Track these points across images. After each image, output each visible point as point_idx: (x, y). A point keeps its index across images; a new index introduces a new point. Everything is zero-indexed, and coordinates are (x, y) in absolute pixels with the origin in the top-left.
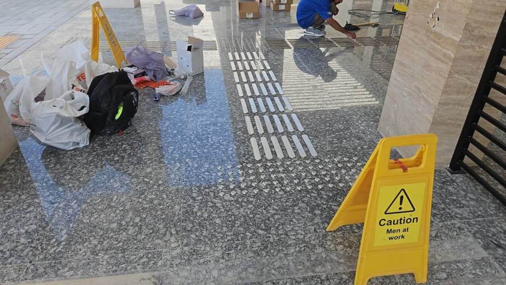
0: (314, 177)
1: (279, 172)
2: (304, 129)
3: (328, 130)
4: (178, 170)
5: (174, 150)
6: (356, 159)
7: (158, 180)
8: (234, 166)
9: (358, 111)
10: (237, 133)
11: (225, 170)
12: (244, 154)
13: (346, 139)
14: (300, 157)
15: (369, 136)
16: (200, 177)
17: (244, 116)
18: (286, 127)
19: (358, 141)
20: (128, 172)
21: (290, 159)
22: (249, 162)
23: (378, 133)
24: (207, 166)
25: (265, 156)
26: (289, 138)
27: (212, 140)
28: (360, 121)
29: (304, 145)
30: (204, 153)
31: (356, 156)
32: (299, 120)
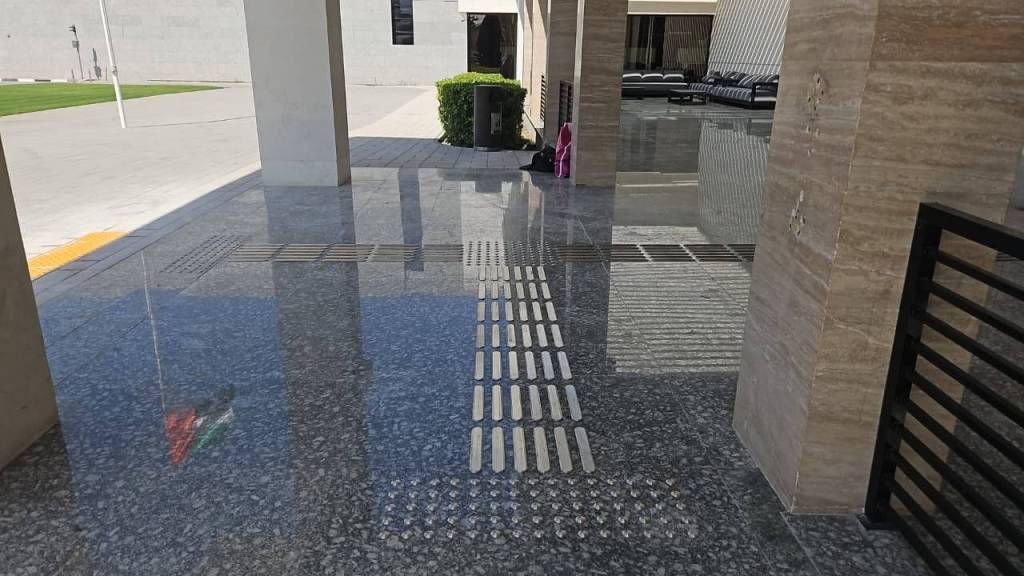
0: (575, 514)
1: (509, 498)
2: (583, 415)
3: (630, 422)
4: (317, 481)
5: (324, 442)
6: (670, 482)
7: (274, 499)
8: (424, 481)
9: (701, 386)
10: (451, 417)
11: (405, 488)
12: (452, 458)
13: (660, 440)
14: (559, 472)
15: (711, 439)
16: (354, 498)
17: (474, 384)
18: (549, 411)
19: (685, 448)
20: (227, 481)
21: (537, 475)
22: (456, 476)
23: (733, 432)
24: (374, 478)
25: (489, 465)
26: (549, 432)
27: (399, 427)
28: (699, 408)
29: (574, 448)
30: (376, 451)
31: (673, 476)
32: (579, 397)
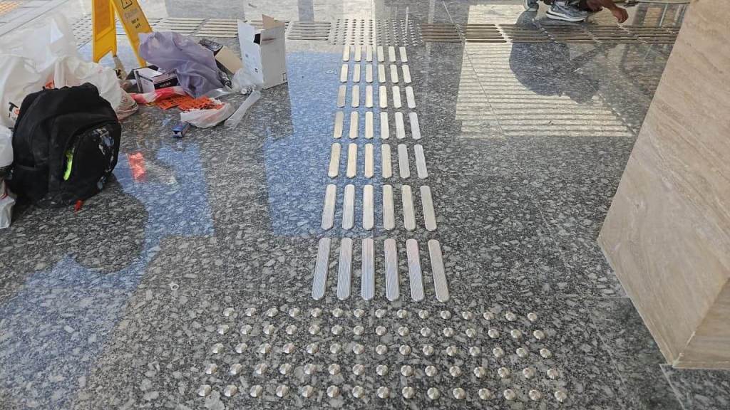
0: (425, 362)
1: (351, 338)
2: (438, 224)
3: (487, 233)
4: (142, 308)
5: (159, 254)
6: (532, 317)
7: (90, 333)
8: (260, 311)
9: (561, 188)
10: (299, 224)
11: (238, 319)
12: (295, 279)
13: (520, 259)
14: (409, 301)
15: (575, 258)
16: (179, 333)
17: (327, 183)
18: (402, 218)
19: (547, 268)
20: (43, 305)
21: (385, 304)
22: (296, 304)
23: (598, 249)
24: (206, 304)
25: (334, 289)
26: (401, 245)
27: (243, 236)
28: (561, 216)
29: (426, 267)
30: (213, 267)
31: (535, 308)
32: (434, 201)
